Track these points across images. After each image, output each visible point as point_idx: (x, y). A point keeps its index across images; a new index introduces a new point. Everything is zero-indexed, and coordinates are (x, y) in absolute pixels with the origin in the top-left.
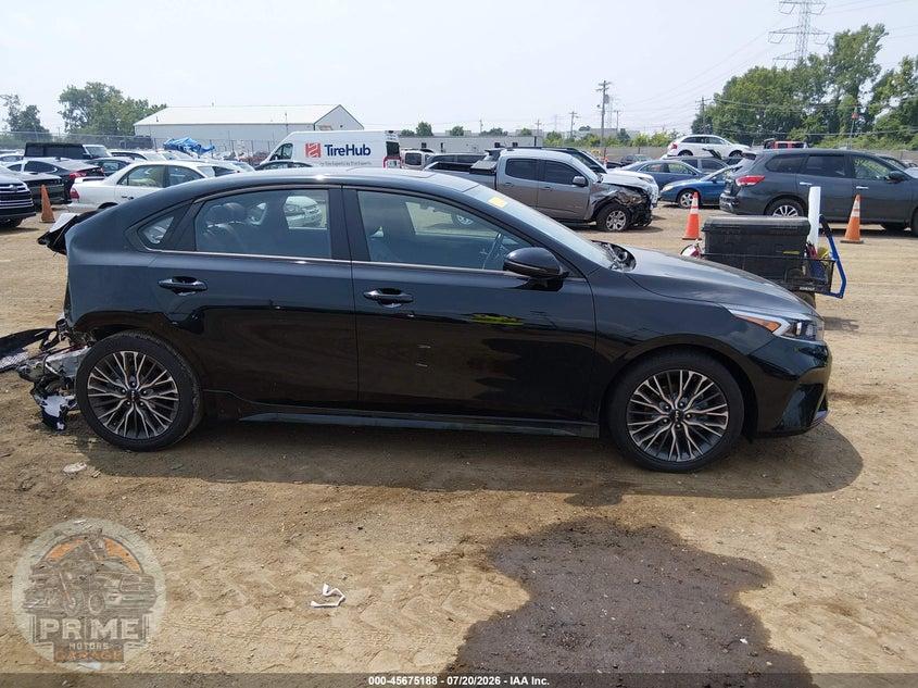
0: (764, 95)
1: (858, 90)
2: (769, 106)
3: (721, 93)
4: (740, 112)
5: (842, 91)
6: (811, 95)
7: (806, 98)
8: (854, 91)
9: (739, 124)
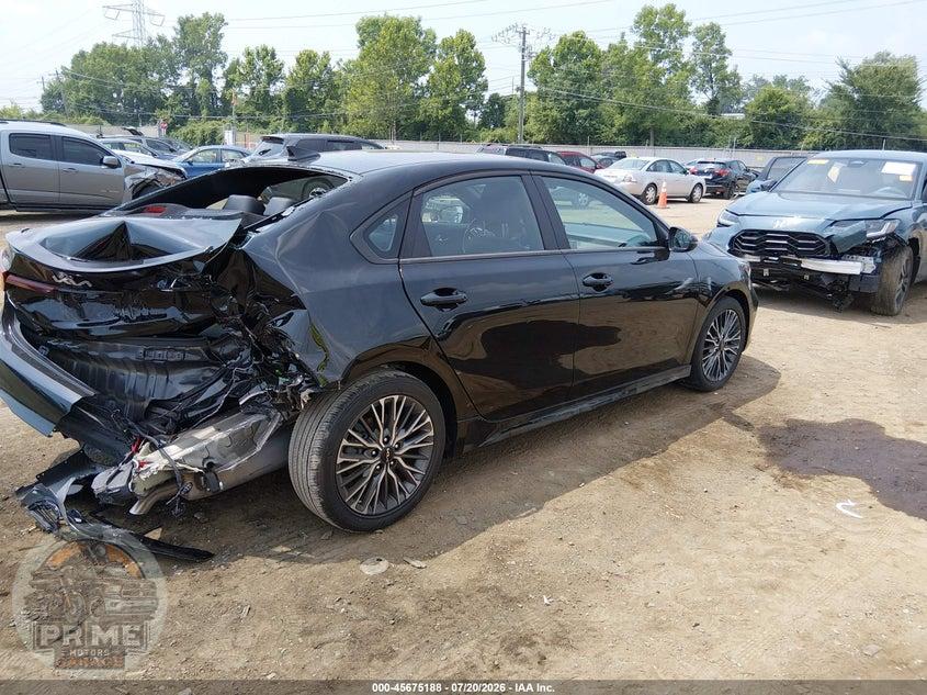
0: (120, 73)
1: (211, 76)
2: (127, 84)
3: (69, 65)
4: (96, 89)
5: (196, 75)
6: (167, 77)
7: (161, 79)
8: (207, 75)
9: (97, 101)
